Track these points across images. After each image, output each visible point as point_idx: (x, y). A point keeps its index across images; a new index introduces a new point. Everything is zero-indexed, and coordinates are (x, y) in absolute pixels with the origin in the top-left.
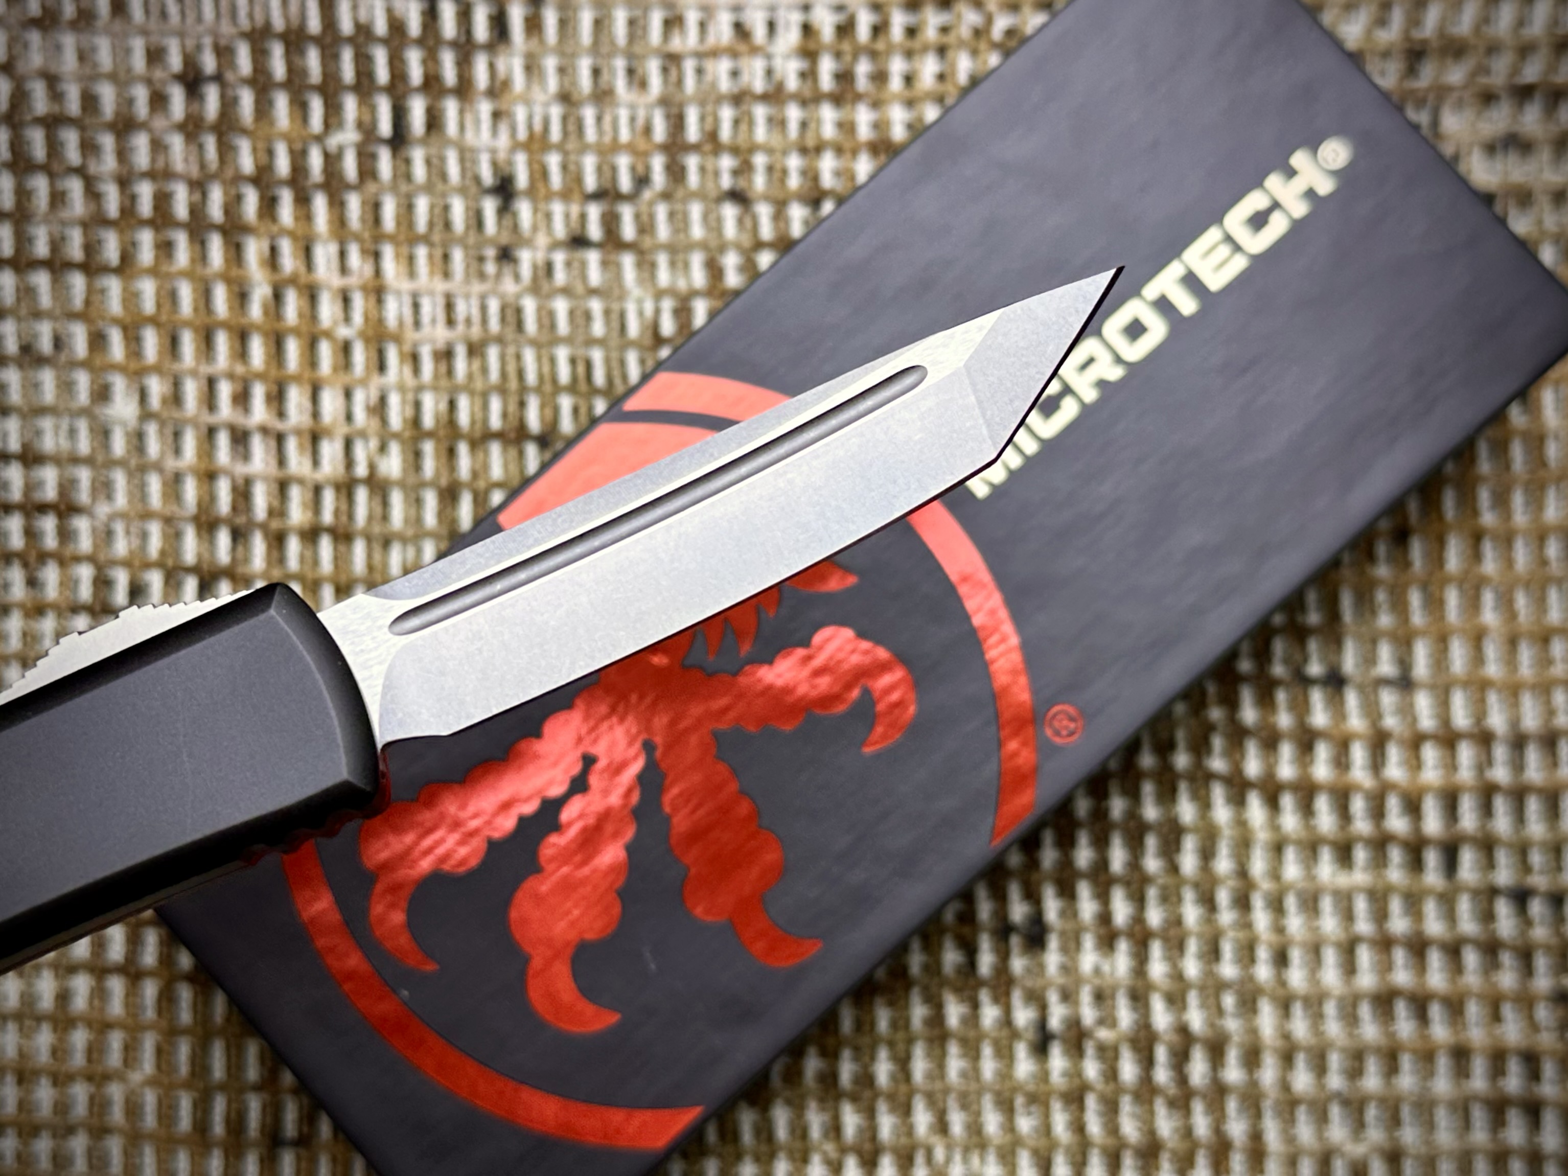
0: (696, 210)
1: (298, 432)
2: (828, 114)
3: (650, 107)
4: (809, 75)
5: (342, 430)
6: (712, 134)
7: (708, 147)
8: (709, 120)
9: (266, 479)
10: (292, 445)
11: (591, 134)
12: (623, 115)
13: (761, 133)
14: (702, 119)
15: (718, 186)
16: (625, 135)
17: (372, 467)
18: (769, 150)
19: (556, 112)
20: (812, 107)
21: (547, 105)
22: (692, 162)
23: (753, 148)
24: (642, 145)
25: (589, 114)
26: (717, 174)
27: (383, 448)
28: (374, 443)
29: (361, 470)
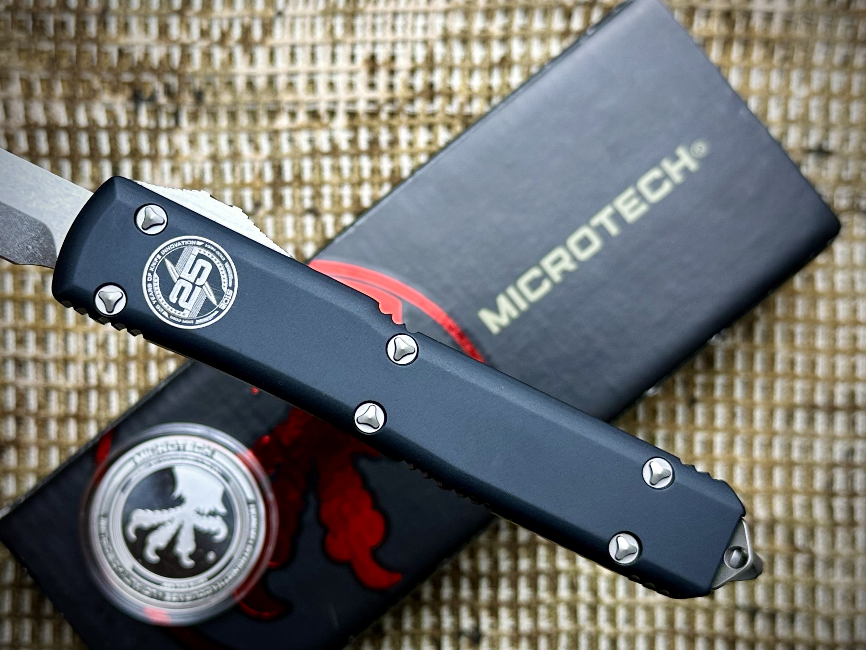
0: (289, 221)
1: (56, 361)
2: (366, 163)
3: (263, 161)
4: (353, 142)
5: (82, 358)
6: (298, 177)
7: (296, 184)
8: (297, 168)
9: (37, 388)
10: (52, 369)
11: (229, 179)
12: (247, 166)
13: (328, 175)
14: (293, 167)
15: (302, 207)
16: (249, 178)
17: (99, 379)
18: (332, 185)
19: (208, 166)
20: (355, 158)
21: (203, 162)
22: (287, 193)
23: (322, 184)
24: (258, 184)
25: (227, 167)
26: (301, 199)
27: (106, 368)
28: (101, 366)
29: (93, 381)
